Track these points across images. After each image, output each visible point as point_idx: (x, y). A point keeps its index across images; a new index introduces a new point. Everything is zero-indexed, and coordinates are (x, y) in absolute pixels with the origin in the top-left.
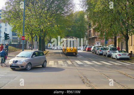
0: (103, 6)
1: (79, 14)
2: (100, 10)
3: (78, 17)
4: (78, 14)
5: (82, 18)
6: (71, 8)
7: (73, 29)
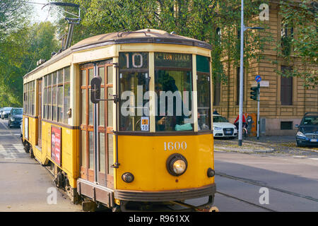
0: (104, 13)
1: (41, 30)
2: (97, 23)
3: (38, 37)
4: (39, 29)
5: (47, 39)
6: (24, 15)
7: (25, 66)
